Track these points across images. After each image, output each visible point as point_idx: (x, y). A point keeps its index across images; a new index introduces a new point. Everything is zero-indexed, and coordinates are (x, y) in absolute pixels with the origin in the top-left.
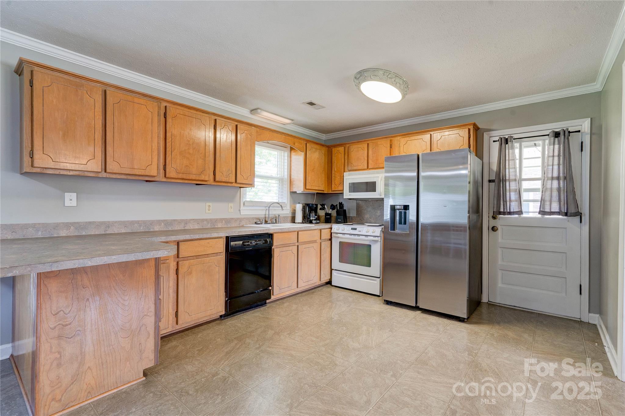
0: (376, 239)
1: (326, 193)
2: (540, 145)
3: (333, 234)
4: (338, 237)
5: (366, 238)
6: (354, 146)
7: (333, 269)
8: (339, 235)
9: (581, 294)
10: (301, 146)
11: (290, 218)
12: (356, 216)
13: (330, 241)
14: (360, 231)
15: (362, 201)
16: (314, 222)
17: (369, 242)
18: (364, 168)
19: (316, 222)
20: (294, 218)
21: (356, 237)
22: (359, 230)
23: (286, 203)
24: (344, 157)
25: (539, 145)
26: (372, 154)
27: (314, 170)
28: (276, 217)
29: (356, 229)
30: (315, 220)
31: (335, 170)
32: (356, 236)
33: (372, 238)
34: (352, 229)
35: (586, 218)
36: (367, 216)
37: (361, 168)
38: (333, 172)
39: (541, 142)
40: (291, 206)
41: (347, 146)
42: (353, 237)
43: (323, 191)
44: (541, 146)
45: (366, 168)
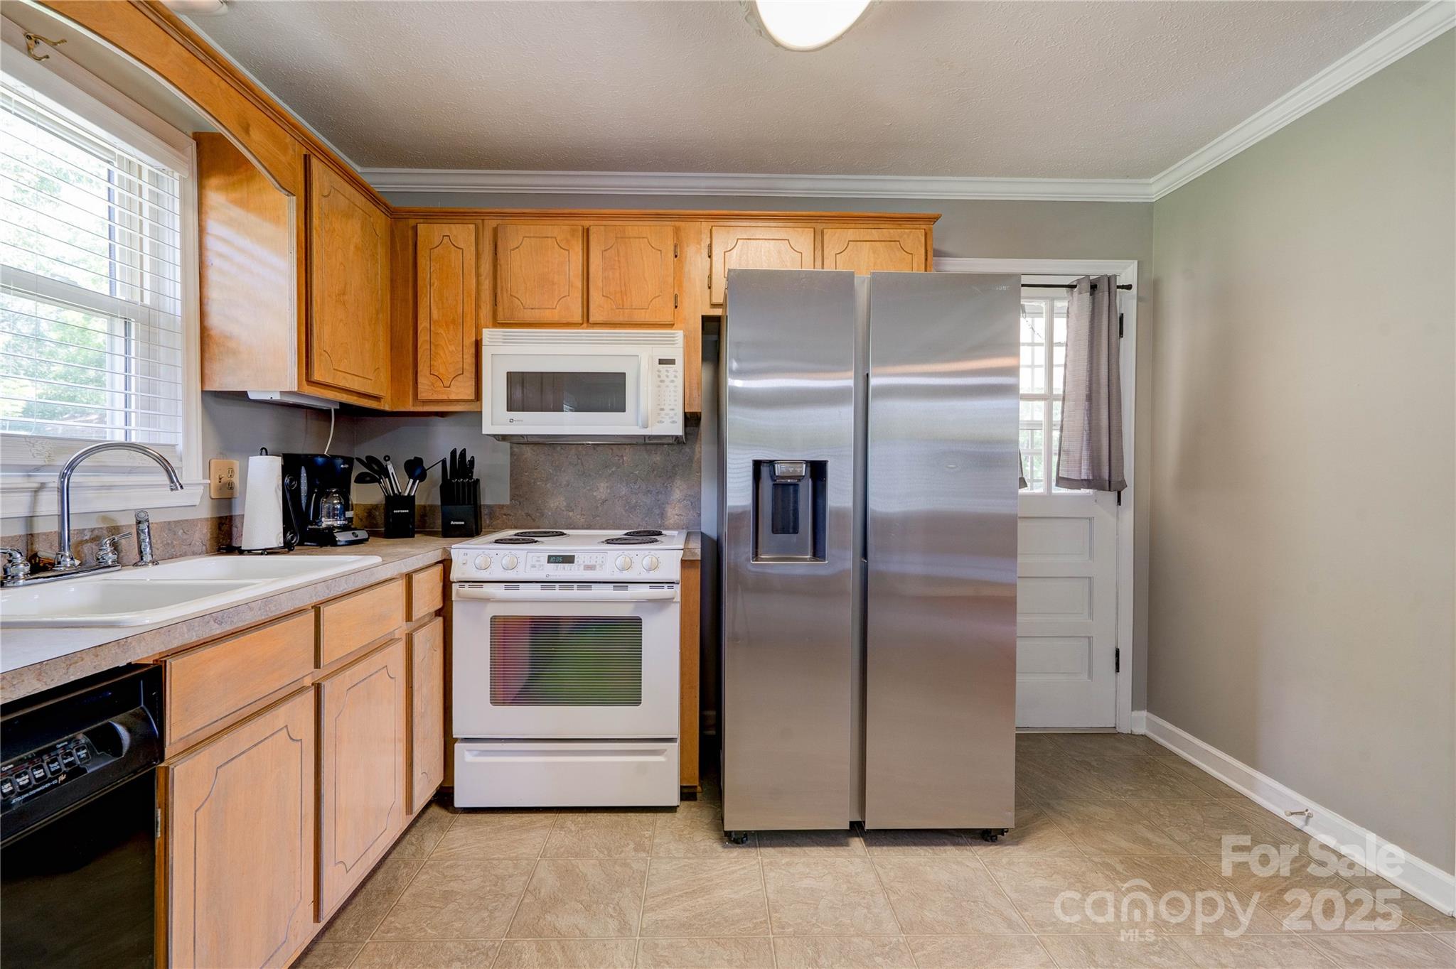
0: (665, 592)
1: (387, 408)
2: (1042, 313)
3: (455, 587)
4: (486, 600)
5: (620, 594)
6: (523, 227)
7: (456, 740)
8: (488, 590)
9: (1117, 669)
10: (283, 158)
11: (205, 531)
12: (508, 502)
13: (440, 619)
14: (589, 568)
15: (535, 448)
16: (341, 537)
17: (632, 606)
18: (570, 320)
19: (353, 538)
20: (225, 528)
21: (575, 593)
22: (588, 563)
23: (180, 448)
24: (477, 267)
25: (1039, 314)
26: (604, 270)
27: (346, 298)
28: (115, 530)
29: (569, 560)
30: (344, 529)
31: (435, 315)
32: (572, 588)
33: (644, 592)
34: (553, 559)
35: (1128, 494)
36: (556, 502)
37: (556, 319)
38: (423, 324)
39: (1043, 305)
40: (208, 467)
41: (491, 223)
42: (557, 593)
43: (377, 398)
44: (1044, 314)
45: (577, 318)
